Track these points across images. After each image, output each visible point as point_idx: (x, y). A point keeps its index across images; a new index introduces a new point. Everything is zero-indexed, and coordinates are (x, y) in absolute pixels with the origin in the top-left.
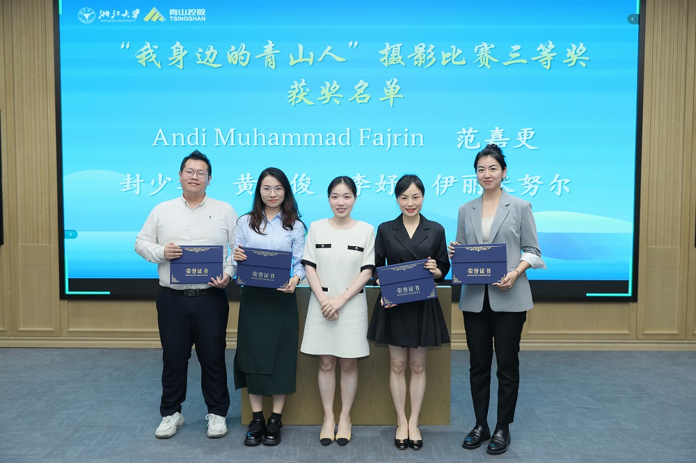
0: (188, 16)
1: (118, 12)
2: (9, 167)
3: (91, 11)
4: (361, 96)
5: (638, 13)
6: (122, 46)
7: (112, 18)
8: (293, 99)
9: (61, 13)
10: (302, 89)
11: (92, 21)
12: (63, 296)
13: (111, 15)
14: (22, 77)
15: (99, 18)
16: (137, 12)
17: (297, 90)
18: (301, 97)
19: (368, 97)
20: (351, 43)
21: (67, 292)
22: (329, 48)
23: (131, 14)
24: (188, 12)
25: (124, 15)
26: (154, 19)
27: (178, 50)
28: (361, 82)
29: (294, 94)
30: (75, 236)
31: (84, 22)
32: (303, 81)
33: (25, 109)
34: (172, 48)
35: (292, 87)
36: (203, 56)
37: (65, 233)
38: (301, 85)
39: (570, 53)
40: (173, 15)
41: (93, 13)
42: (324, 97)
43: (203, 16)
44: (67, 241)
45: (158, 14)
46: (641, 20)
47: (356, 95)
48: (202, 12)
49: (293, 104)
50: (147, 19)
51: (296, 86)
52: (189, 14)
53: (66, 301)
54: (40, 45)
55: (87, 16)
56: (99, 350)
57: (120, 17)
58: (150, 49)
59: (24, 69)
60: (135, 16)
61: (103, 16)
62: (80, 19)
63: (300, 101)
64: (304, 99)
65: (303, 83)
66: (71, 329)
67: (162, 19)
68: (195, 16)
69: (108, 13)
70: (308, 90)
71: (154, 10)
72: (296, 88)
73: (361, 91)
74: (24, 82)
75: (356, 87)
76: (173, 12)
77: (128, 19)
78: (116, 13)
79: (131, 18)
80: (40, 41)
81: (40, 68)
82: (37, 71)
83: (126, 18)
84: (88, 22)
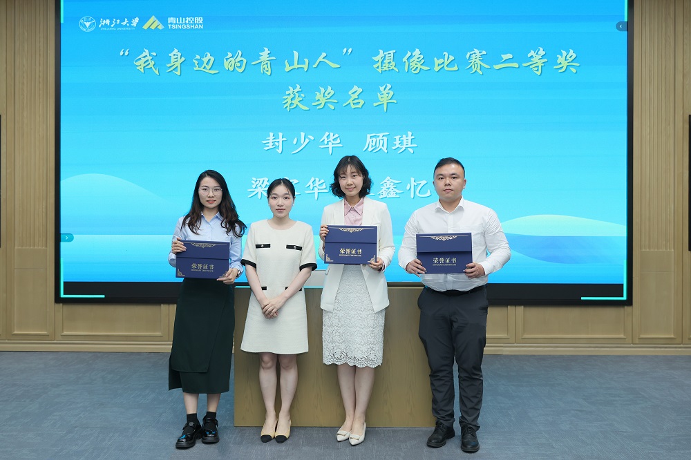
0: (186, 24)
1: (118, 21)
2: (8, 171)
3: (92, 20)
4: (354, 102)
5: (626, 20)
6: (122, 53)
7: (112, 26)
8: (288, 104)
9: (62, 21)
10: (297, 95)
11: (92, 29)
12: (58, 300)
13: (111, 23)
14: (23, 83)
15: (100, 26)
16: (137, 20)
17: (292, 96)
18: (296, 102)
19: (362, 102)
20: (345, 50)
21: (62, 295)
22: (324, 54)
23: (130, 22)
24: (186, 20)
25: (124, 23)
26: (153, 27)
27: (176, 57)
28: (355, 88)
29: (289, 100)
30: (71, 239)
31: (84, 30)
32: (298, 87)
33: (25, 114)
34: (170, 55)
35: (287, 93)
36: (200, 63)
37: (62, 236)
38: (296, 91)
39: (561, 59)
40: (171, 23)
41: (94, 21)
42: (319, 103)
43: (201, 24)
44: (63, 244)
45: (157, 22)
46: (629, 27)
47: (350, 101)
48: (199, 20)
49: (288, 109)
50: (145, 27)
51: (291, 92)
52: (187, 22)
53: (61, 305)
54: (42, 53)
55: (88, 24)
56: (93, 354)
57: (120, 25)
58: (148, 55)
59: (25, 75)
60: (134, 24)
61: (103, 24)
62: (81, 27)
63: (295, 106)
64: (299, 104)
65: (298, 89)
66: (65, 333)
67: (161, 27)
68: (192, 25)
69: (108, 22)
70: (303, 95)
71: (153, 18)
72: (291, 93)
73: (355, 96)
74: (25, 88)
75: (350, 92)
76: (171, 20)
77: (128, 27)
78: (116, 21)
79: (131, 26)
80: (42, 48)
81: (41, 74)
82: (37, 76)
83: (126, 26)
84: (89, 30)
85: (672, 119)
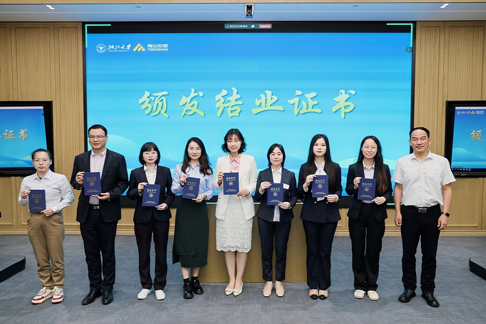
1: (119, 46)
2: (58, 133)
3: (104, 46)
5: (411, 46)
9: (86, 47)
11: (104, 51)
13: (115, 48)
14: (65, 83)
15: (108, 49)
16: (129, 46)
23: (126, 47)
24: (158, 45)
26: (139, 50)
31: (99, 52)
33: (66, 100)
40: (149, 48)
43: (167, 48)
45: (141, 47)
46: (413, 50)
48: (166, 46)
50: (135, 50)
52: (159, 47)
54: (75, 65)
55: (101, 48)
57: (120, 49)
59: (66, 78)
60: (128, 48)
61: (110, 48)
62: (97, 50)
67: (144, 50)
68: (162, 48)
69: (113, 47)
71: (139, 45)
74: (66, 85)
76: (149, 46)
78: (117, 47)
79: (126, 49)
80: (75, 62)
81: (75, 77)
82: (73, 79)
83: (123, 49)
84: (102, 52)
85: (436, 104)
